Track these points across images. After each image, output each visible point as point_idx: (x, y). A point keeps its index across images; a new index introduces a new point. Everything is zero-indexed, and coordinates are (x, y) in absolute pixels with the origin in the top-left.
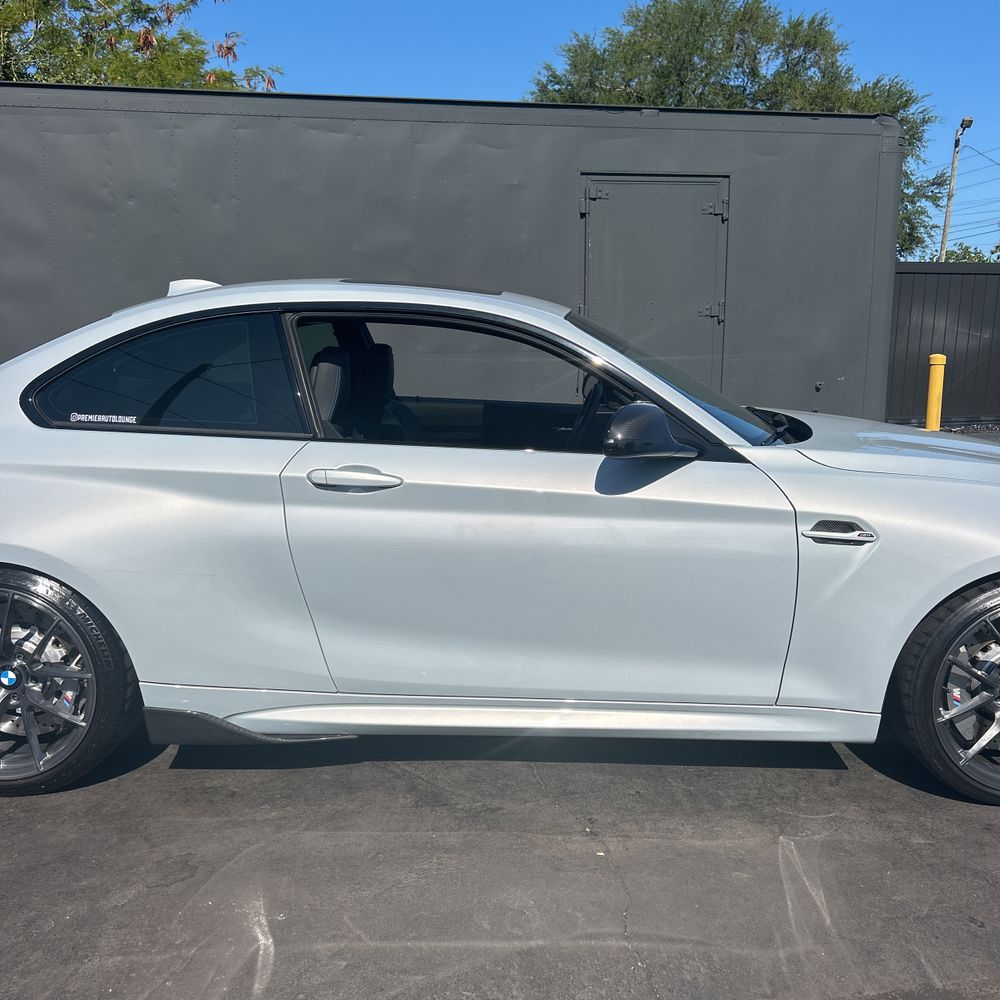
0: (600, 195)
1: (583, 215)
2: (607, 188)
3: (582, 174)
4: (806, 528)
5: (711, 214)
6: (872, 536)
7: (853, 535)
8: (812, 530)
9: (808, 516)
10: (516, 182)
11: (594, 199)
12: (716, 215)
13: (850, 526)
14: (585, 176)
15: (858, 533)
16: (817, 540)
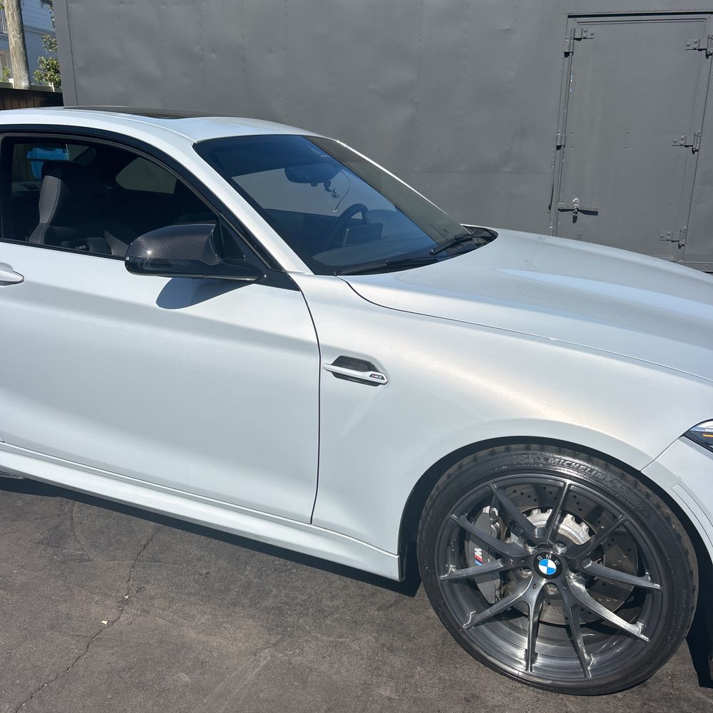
0: (584, 35)
1: (567, 54)
2: (591, 29)
3: (570, 17)
4: (328, 361)
5: (695, 49)
6: (383, 378)
7: (366, 375)
8: (334, 364)
9: (331, 350)
10: (508, 27)
11: (579, 39)
12: (700, 50)
13: (367, 366)
14: (572, 19)
15: (371, 373)
16: (337, 375)
